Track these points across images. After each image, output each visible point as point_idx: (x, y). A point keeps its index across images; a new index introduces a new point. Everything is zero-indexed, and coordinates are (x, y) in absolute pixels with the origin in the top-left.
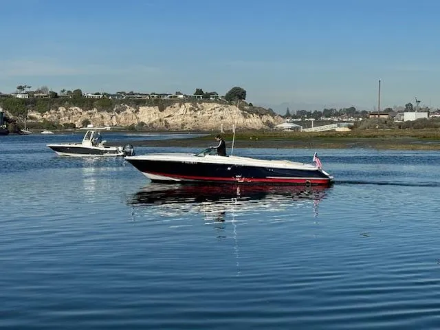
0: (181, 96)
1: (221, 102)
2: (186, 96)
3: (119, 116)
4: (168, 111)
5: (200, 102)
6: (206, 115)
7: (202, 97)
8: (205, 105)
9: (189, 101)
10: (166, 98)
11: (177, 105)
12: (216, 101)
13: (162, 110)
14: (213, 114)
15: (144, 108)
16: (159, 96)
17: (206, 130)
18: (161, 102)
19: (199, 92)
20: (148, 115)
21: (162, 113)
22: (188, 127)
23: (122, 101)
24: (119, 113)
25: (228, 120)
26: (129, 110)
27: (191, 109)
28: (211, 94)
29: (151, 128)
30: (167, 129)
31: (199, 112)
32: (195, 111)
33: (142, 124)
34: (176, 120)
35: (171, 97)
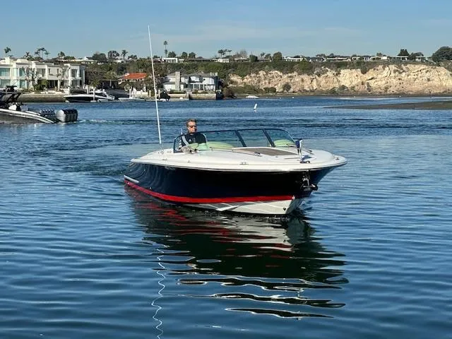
0: (385, 58)
1: (428, 63)
2: (391, 58)
3: (319, 79)
4: (371, 73)
5: (406, 64)
6: (412, 76)
7: (407, 58)
8: (410, 66)
9: (393, 63)
10: (369, 60)
11: (381, 67)
12: (422, 62)
13: (364, 72)
14: (420, 75)
15: (346, 71)
16: (362, 58)
17: (411, 93)
18: (363, 64)
19: (404, 53)
20: (349, 78)
21: (364, 76)
22: (391, 90)
23: (323, 64)
24: (319, 75)
25: (436, 82)
26: (330, 73)
27: (395, 71)
28: (418, 54)
29: (352, 92)
30: (369, 93)
31: (404, 74)
32: (400, 73)
33: (343, 87)
34: (379, 83)
35: (374, 59)
